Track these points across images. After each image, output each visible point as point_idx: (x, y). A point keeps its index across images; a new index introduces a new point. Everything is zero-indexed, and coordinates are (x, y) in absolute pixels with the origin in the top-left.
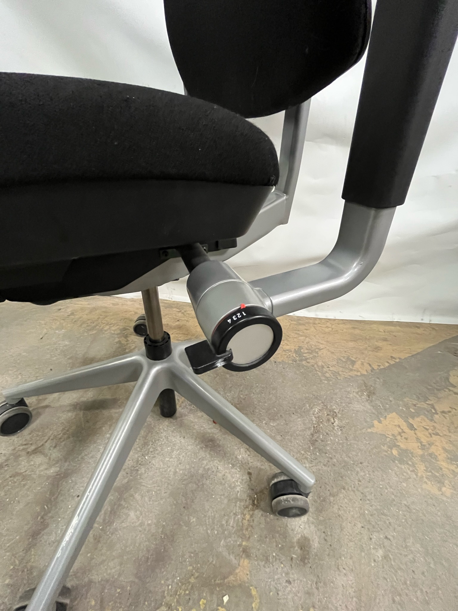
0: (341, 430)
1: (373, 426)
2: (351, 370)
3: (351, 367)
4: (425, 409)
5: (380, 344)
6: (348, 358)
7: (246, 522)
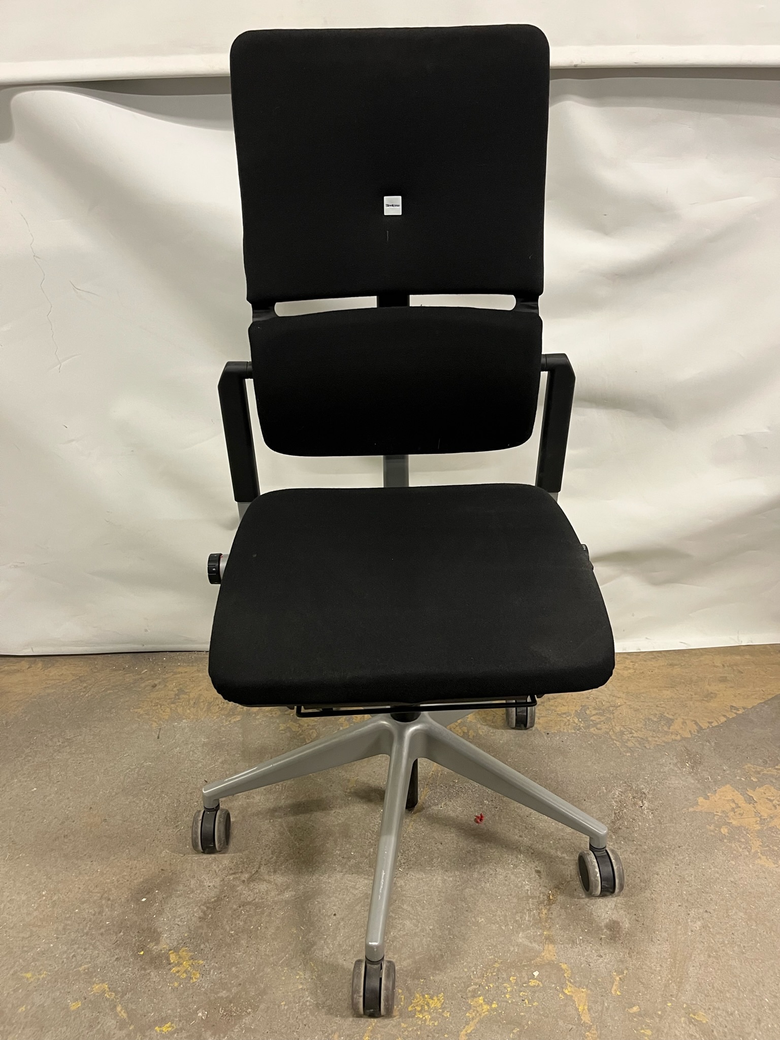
0: (652, 813)
1: (697, 804)
2: (666, 733)
3: (666, 729)
4: (772, 776)
5: (714, 688)
6: (662, 716)
7: (543, 916)
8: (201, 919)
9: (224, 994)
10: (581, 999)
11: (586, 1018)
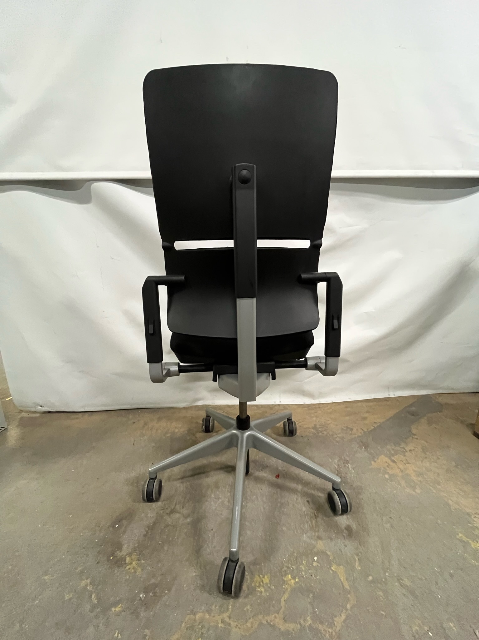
0: (353, 470)
1: (372, 465)
2: (351, 434)
3: (350, 432)
4: (399, 450)
5: (366, 415)
6: (347, 428)
7: (314, 524)
8: (145, 536)
9: (153, 581)
10: (341, 571)
11: (347, 586)
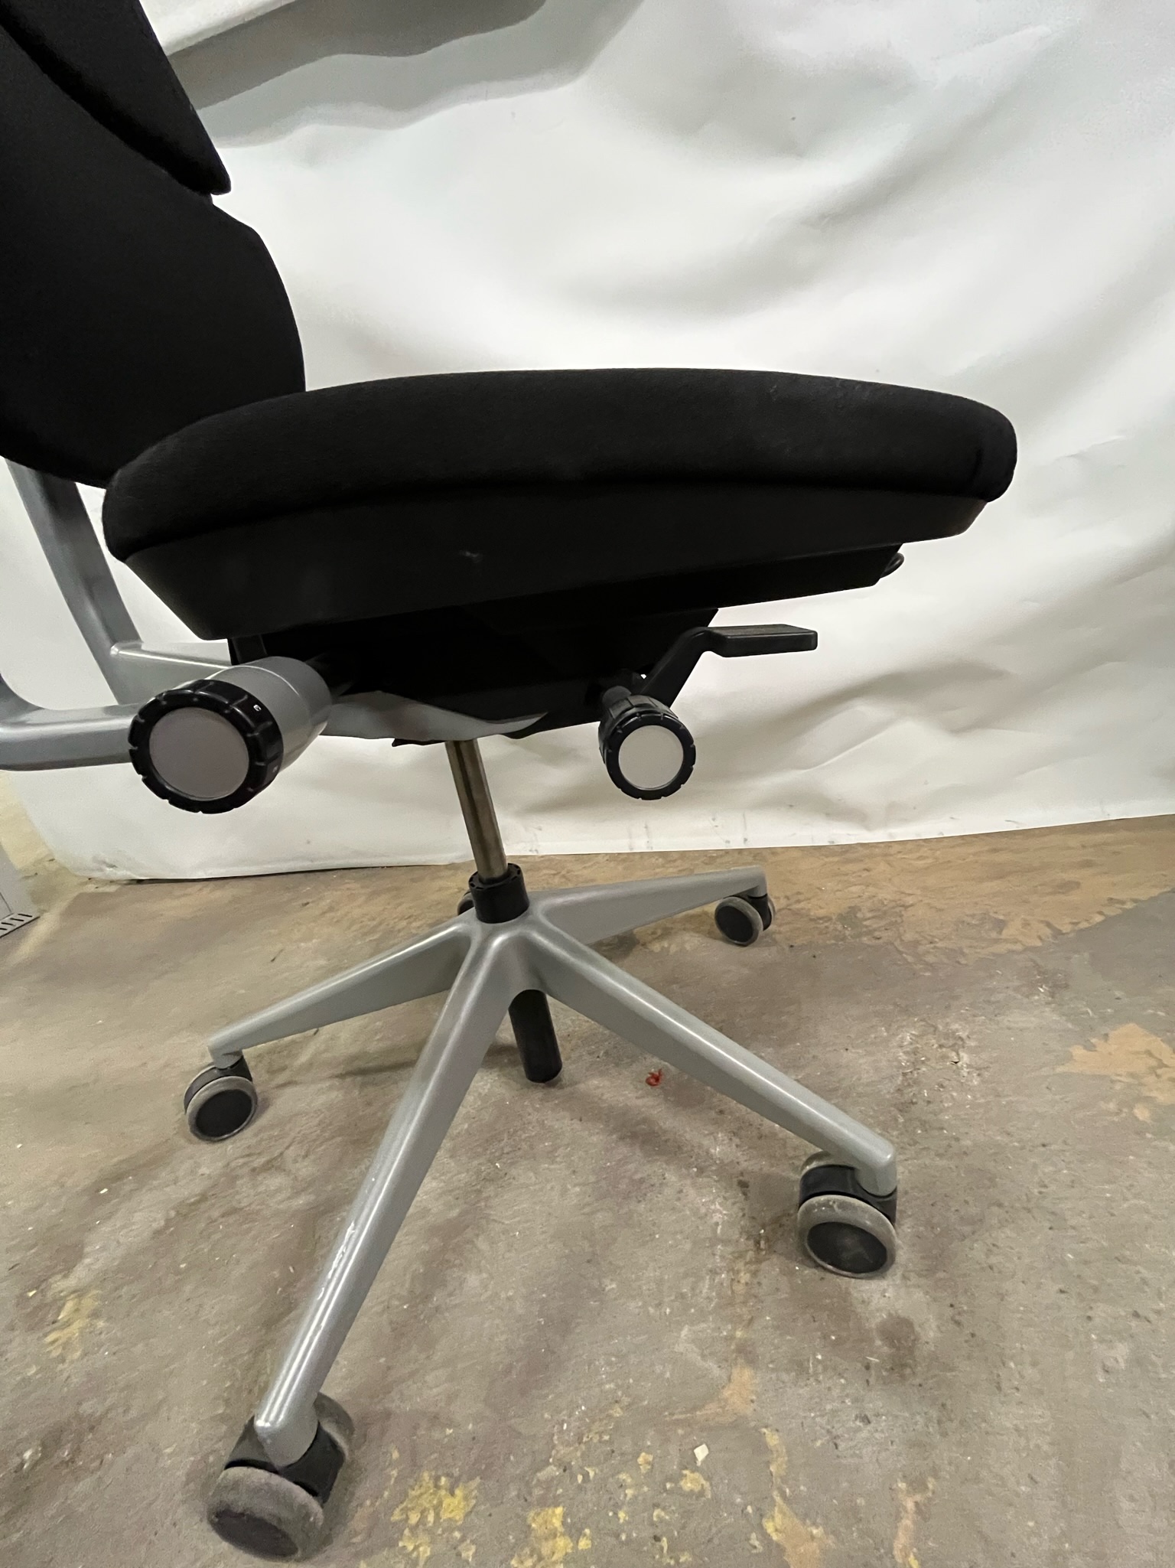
0: (979, 1075)
1: (1070, 1058)
2: (997, 941)
3: (994, 935)
5: (1073, 875)
6: (986, 917)
7: (740, 1289)
8: (154, 1235)
10: (807, 1555)
